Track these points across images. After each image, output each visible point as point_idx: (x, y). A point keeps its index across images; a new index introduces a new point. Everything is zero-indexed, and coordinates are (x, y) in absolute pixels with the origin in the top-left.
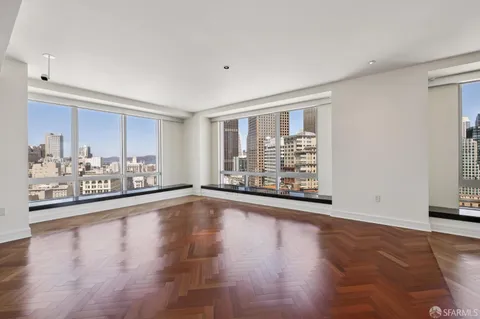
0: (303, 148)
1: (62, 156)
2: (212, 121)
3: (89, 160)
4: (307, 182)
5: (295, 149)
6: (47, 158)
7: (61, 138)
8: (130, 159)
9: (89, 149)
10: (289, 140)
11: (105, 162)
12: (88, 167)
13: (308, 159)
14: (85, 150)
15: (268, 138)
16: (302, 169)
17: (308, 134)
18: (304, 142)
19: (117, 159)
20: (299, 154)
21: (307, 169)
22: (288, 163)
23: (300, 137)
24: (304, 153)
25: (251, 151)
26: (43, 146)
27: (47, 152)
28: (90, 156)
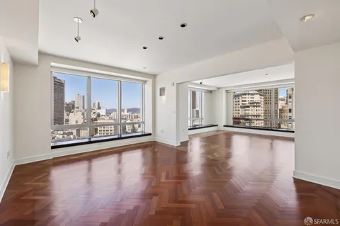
0: (247, 102)
1: (83, 108)
3: (98, 111)
5: (241, 103)
6: (76, 109)
7: (83, 97)
8: (123, 111)
9: (99, 103)
10: (236, 97)
11: (108, 113)
12: (99, 115)
13: (251, 111)
14: (97, 104)
18: (248, 98)
19: (115, 110)
20: (244, 107)
23: (245, 94)
24: (248, 107)
26: (74, 102)
27: (76, 105)
28: (99, 108)
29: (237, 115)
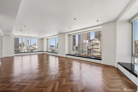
0: (94, 43)
1: (28, 45)
2: (69, 35)
3: (35, 47)
4: (95, 53)
5: (91, 43)
6: (25, 46)
7: (28, 40)
9: (35, 43)
10: (90, 41)
13: (95, 47)
14: (34, 44)
15: (84, 40)
16: (94, 50)
17: (95, 39)
18: (94, 42)
20: (93, 45)
21: (95, 50)
22: (89, 48)
23: (93, 40)
24: (94, 45)
25: (79, 44)
26: (24, 42)
27: (25, 44)
28: (35, 45)
29: (90, 48)
